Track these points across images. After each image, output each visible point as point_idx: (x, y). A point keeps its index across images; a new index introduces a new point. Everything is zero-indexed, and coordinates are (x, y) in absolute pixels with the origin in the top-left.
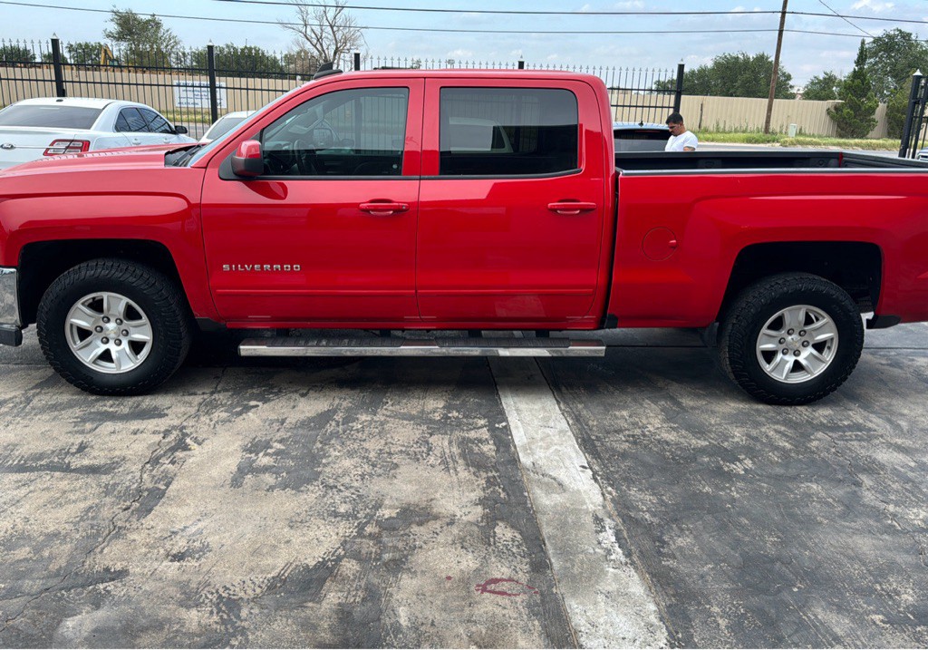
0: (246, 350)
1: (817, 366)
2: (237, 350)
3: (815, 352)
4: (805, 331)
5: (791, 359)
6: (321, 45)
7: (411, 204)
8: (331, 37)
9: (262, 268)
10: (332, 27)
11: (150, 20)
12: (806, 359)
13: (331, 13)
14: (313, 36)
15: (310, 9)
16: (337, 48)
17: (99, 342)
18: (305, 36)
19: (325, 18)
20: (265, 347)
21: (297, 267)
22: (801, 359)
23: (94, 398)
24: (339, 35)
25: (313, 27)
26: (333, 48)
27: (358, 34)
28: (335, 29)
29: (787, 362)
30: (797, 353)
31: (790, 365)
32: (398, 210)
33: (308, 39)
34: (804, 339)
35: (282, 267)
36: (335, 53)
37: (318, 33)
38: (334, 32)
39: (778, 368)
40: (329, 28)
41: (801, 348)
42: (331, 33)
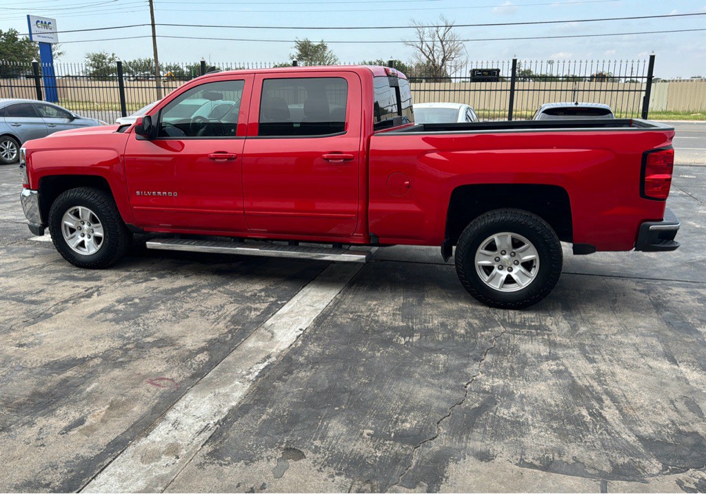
0: (150, 244)
1: (523, 281)
2: (145, 245)
3: (523, 270)
4: (514, 253)
5: (504, 274)
6: (433, 55)
7: (238, 155)
8: (440, 49)
9: (157, 193)
10: (442, 42)
11: (319, 45)
12: (516, 274)
13: (442, 31)
14: (427, 49)
15: (426, 30)
16: (444, 57)
17: (80, 237)
18: (421, 50)
19: (437, 36)
20: (159, 244)
21: (176, 194)
22: (513, 274)
23: (75, 269)
24: (446, 48)
25: (428, 43)
26: (442, 57)
27: (461, 45)
28: (444, 43)
29: (502, 275)
30: (511, 270)
31: (504, 278)
32: (230, 158)
33: (423, 52)
34: (514, 259)
35: (167, 194)
36: (443, 61)
37: (431, 47)
38: (443, 46)
39: (495, 279)
40: (439, 44)
41: (513, 266)
42: (441, 46)
